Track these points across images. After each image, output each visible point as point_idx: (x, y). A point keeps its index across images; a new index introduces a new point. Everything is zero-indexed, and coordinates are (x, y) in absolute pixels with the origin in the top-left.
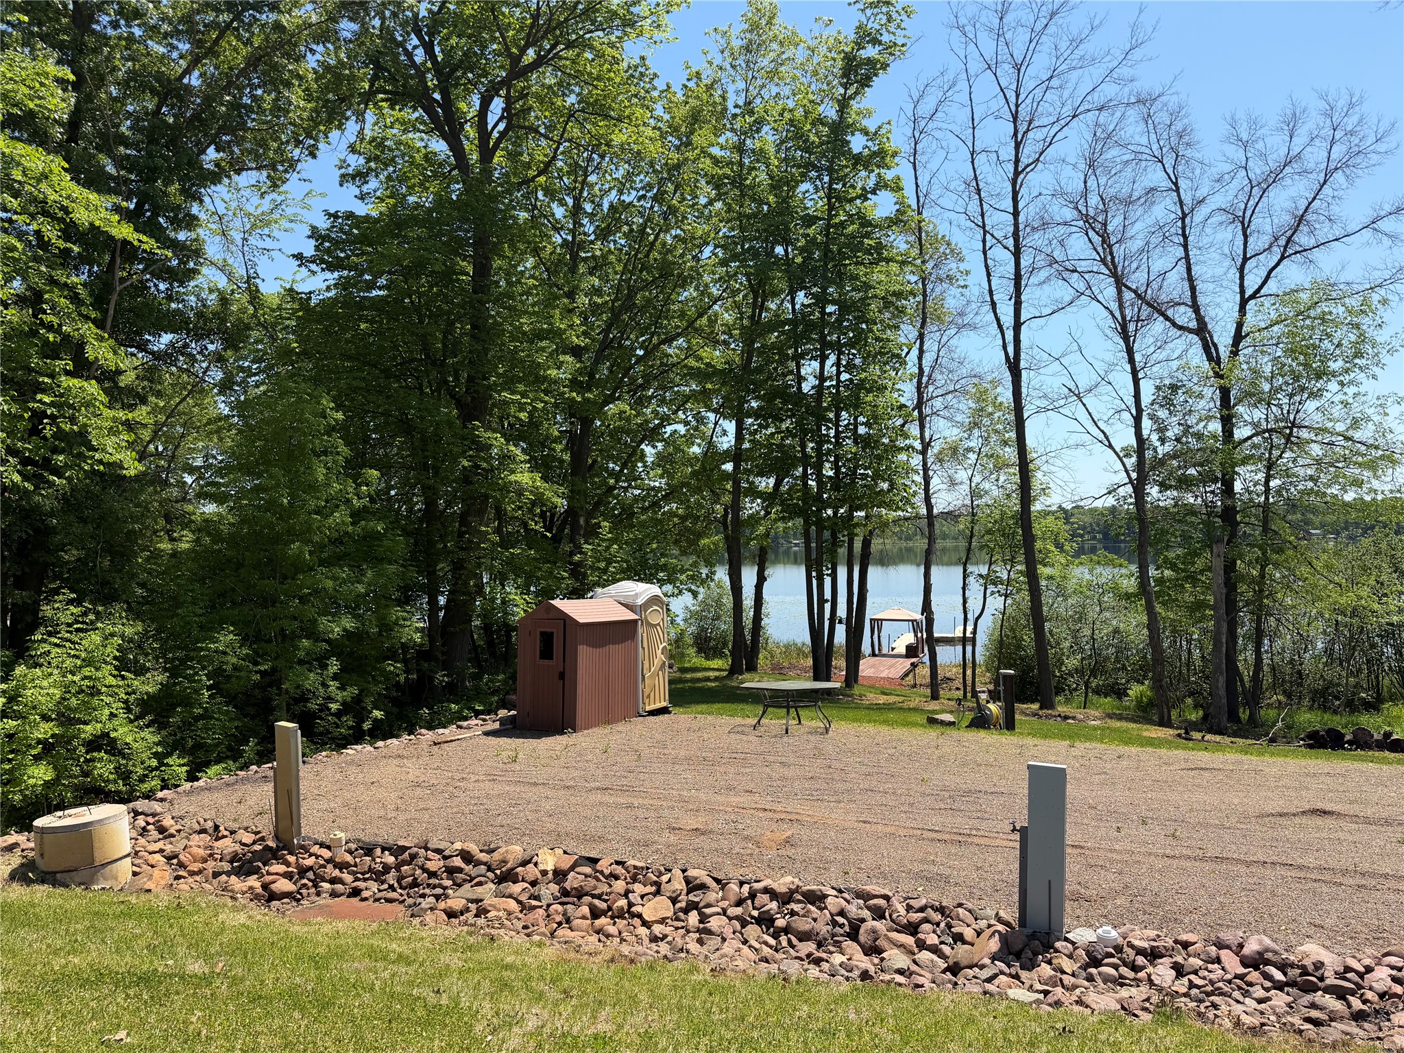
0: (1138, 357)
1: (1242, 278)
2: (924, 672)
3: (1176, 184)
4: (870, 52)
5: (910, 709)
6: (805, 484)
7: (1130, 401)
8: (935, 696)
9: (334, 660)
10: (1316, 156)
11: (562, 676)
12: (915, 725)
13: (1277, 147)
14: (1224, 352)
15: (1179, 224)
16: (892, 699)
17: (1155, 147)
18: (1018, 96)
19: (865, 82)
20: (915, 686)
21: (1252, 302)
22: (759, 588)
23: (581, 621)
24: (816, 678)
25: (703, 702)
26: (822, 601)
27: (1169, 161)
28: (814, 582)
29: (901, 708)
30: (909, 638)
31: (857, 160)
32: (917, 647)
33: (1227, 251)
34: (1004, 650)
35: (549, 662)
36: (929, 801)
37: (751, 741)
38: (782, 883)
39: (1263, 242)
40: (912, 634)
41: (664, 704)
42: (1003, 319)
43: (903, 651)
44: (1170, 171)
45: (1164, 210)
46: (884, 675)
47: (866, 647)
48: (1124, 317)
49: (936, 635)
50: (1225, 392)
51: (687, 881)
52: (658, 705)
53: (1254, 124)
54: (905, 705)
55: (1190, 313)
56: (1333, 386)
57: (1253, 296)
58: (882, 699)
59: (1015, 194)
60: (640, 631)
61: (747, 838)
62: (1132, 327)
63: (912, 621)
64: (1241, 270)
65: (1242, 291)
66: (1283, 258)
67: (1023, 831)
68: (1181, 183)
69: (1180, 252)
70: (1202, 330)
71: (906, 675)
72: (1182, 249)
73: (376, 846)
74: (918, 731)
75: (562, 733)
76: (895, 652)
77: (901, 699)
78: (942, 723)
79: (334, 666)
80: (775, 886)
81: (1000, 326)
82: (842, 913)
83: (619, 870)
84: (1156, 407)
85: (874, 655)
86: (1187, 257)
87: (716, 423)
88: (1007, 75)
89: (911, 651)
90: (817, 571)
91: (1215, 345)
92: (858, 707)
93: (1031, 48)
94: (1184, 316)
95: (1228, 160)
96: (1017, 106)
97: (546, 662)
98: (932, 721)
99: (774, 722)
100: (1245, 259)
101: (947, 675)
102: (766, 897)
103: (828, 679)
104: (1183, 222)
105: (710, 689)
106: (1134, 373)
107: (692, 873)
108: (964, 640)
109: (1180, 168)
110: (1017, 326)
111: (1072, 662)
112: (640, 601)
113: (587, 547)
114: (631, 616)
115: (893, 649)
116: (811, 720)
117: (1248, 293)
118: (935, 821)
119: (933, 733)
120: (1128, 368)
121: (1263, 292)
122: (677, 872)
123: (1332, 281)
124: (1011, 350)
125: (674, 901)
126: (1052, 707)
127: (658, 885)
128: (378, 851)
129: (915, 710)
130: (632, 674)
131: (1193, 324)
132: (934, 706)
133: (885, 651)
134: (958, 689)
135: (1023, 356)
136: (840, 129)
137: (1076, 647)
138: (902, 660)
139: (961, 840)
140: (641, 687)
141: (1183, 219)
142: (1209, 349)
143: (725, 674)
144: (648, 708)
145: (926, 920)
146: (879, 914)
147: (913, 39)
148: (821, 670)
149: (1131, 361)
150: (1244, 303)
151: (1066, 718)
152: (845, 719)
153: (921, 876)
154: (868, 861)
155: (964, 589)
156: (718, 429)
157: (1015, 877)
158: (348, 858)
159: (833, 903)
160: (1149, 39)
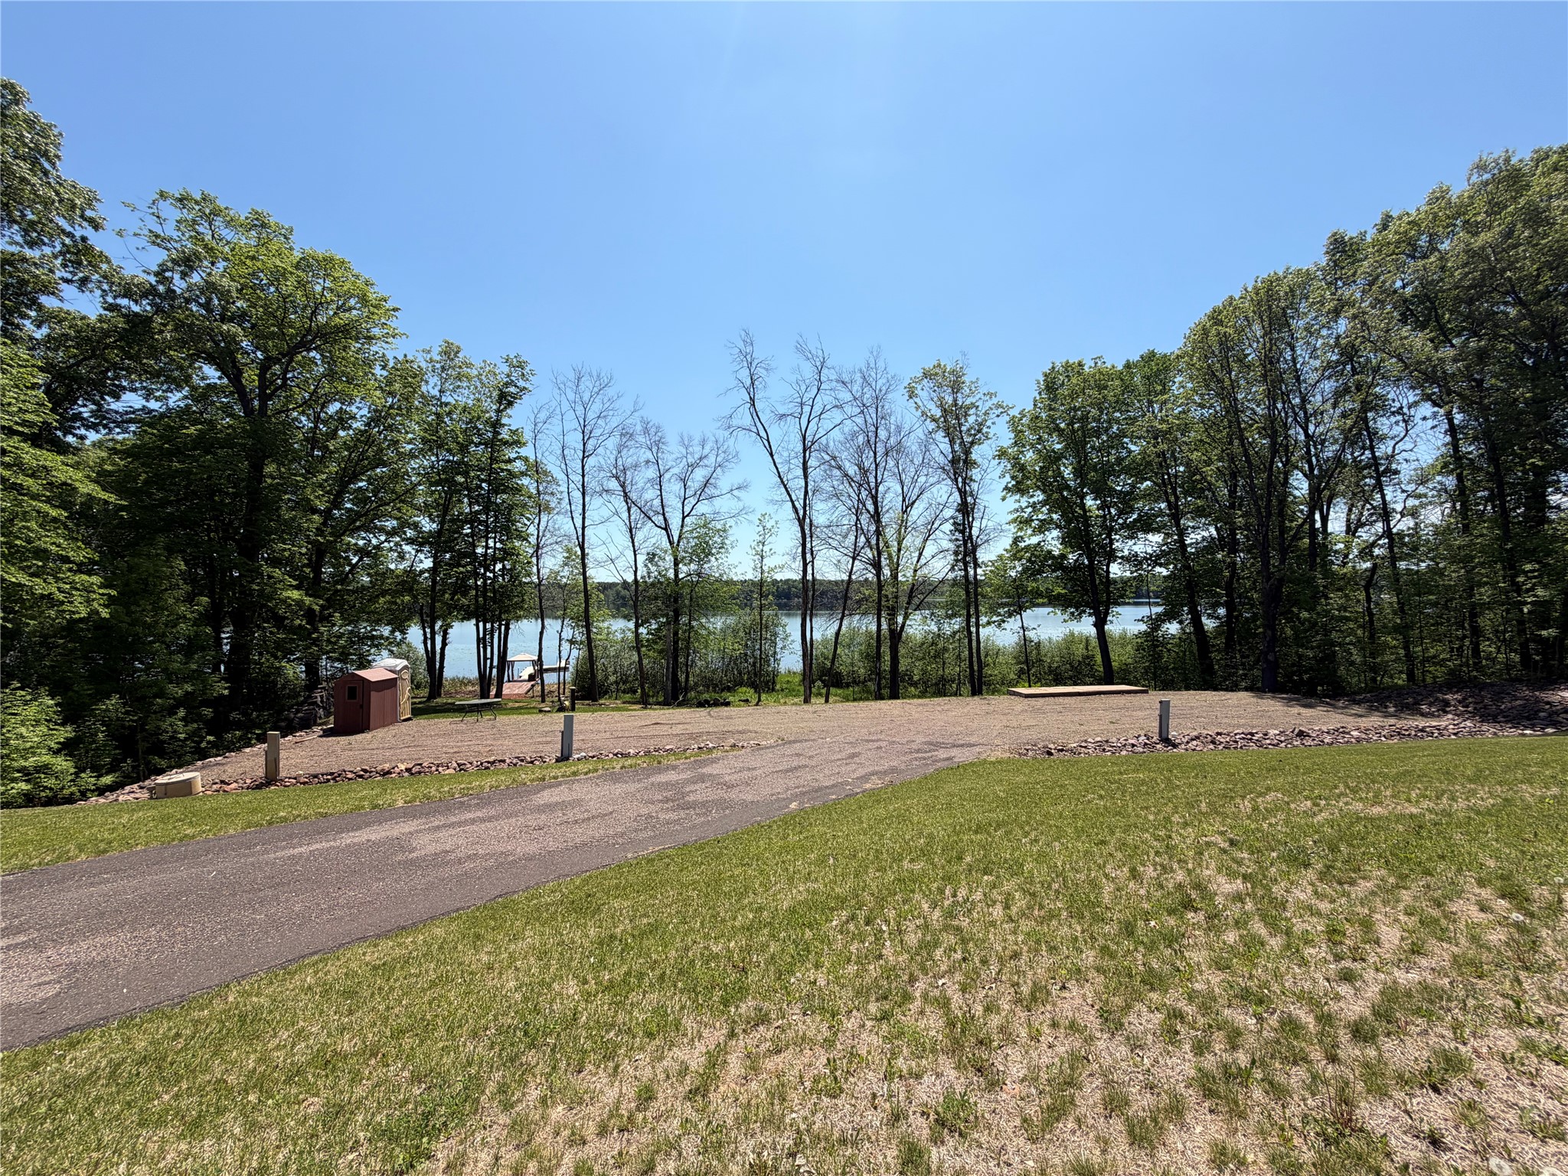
0: (636, 544)
1: (683, 507)
2: (538, 688)
3: (657, 461)
4: (512, 389)
5: (531, 708)
6: (477, 601)
7: (633, 563)
8: (543, 701)
9: (182, 709)
10: (711, 461)
11: (362, 707)
12: (534, 713)
13: (697, 451)
14: (676, 539)
15: (658, 479)
16: (521, 704)
17: (649, 442)
18: (585, 422)
19: (510, 404)
20: (533, 697)
21: (687, 518)
22: (443, 649)
23: (372, 680)
24: (482, 697)
25: (425, 714)
26: (485, 659)
27: (654, 450)
28: (482, 650)
29: (526, 708)
30: (530, 670)
31: (506, 443)
32: (535, 675)
33: (677, 494)
34: (579, 675)
35: (355, 701)
36: (538, 735)
37: (462, 726)
38: (491, 759)
39: (692, 493)
40: (532, 667)
41: (409, 716)
42: (577, 525)
43: (527, 678)
44: (655, 455)
45: (651, 473)
46: (516, 692)
47: (506, 679)
48: (631, 527)
49: (544, 667)
50: (675, 559)
51: (458, 764)
52: (407, 717)
53: (691, 439)
54: (528, 706)
55: (661, 518)
56: (713, 559)
57: (688, 515)
58: (517, 705)
59: (583, 466)
60: (398, 683)
61: (475, 752)
63: (532, 660)
64: (683, 503)
65: (683, 513)
66: (698, 501)
67: (563, 733)
68: (659, 461)
70: (666, 529)
71: (529, 691)
72: (659, 491)
73: (319, 774)
74: (534, 716)
75: (363, 732)
76: (522, 678)
77: (526, 704)
78: (545, 711)
79: (182, 713)
80: (489, 760)
81: (575, 528)
82: (511, 763)
83: (432, 765)
84: (647, 561)
85: (509, 681)
86: (661, 495)
87: (416, 556)
88: (580, 410)
89: (531, 678)
90: (483, 644)
91: (672, 536)
92: (505, 709)
93: (592, 399)
94: (659, 520)
95: (680, 452)
96: (584, 426)
97: (352, 701)
98: (541, 711)
99: (470, 719)
100: (685, 499)
101: (551, 690)
102: (486, 764)
103: (488, 698)
104: (660, 479)
105: (420, 708)
106: (635, 551)
107: (459, 762)
108: (560, 669)
109: (659, 455)
110: (584, 528)
111: (612, 678)
112: (398, 669)
113: (322, 629)
114: (394, 676)
115: (520, 677)
116: (487, 716)
117: (685, 514)
118: (539, 740)
119: (541, 715)
120: (632, 549)
121: (691, 514)
122: (454, 762)
123: (717, 511)
124: (581, 540)
125: (455, 769)
126: (597, 701)
127: (448, 766)
128: (320, 776)
129: (534, 708)
130: (395, 703)
131: (663, 526)
132: (542, 705)
133: (516, 678)
134: (556, 696)
135: (586, 542)
136: (496, 425)
137: (615, 672)
138: (526, 683)
139: (548, 742)
140: (398, 709)
141: (660, 477)
142: (669, 536)
143: (425, 700)
144: (402, 719)
145: (536, 760)
146: (522, 761)
147: (535, 386)
148: (484, 694)
149: (634, 546)
150: (684, 518)
152: (501, 714)
153: (534, 752)
154: (519, 752)
156: (417, 559)
157: (560, 748)
158: (306, 780)
159: (508, 761)
160: (641, 409)
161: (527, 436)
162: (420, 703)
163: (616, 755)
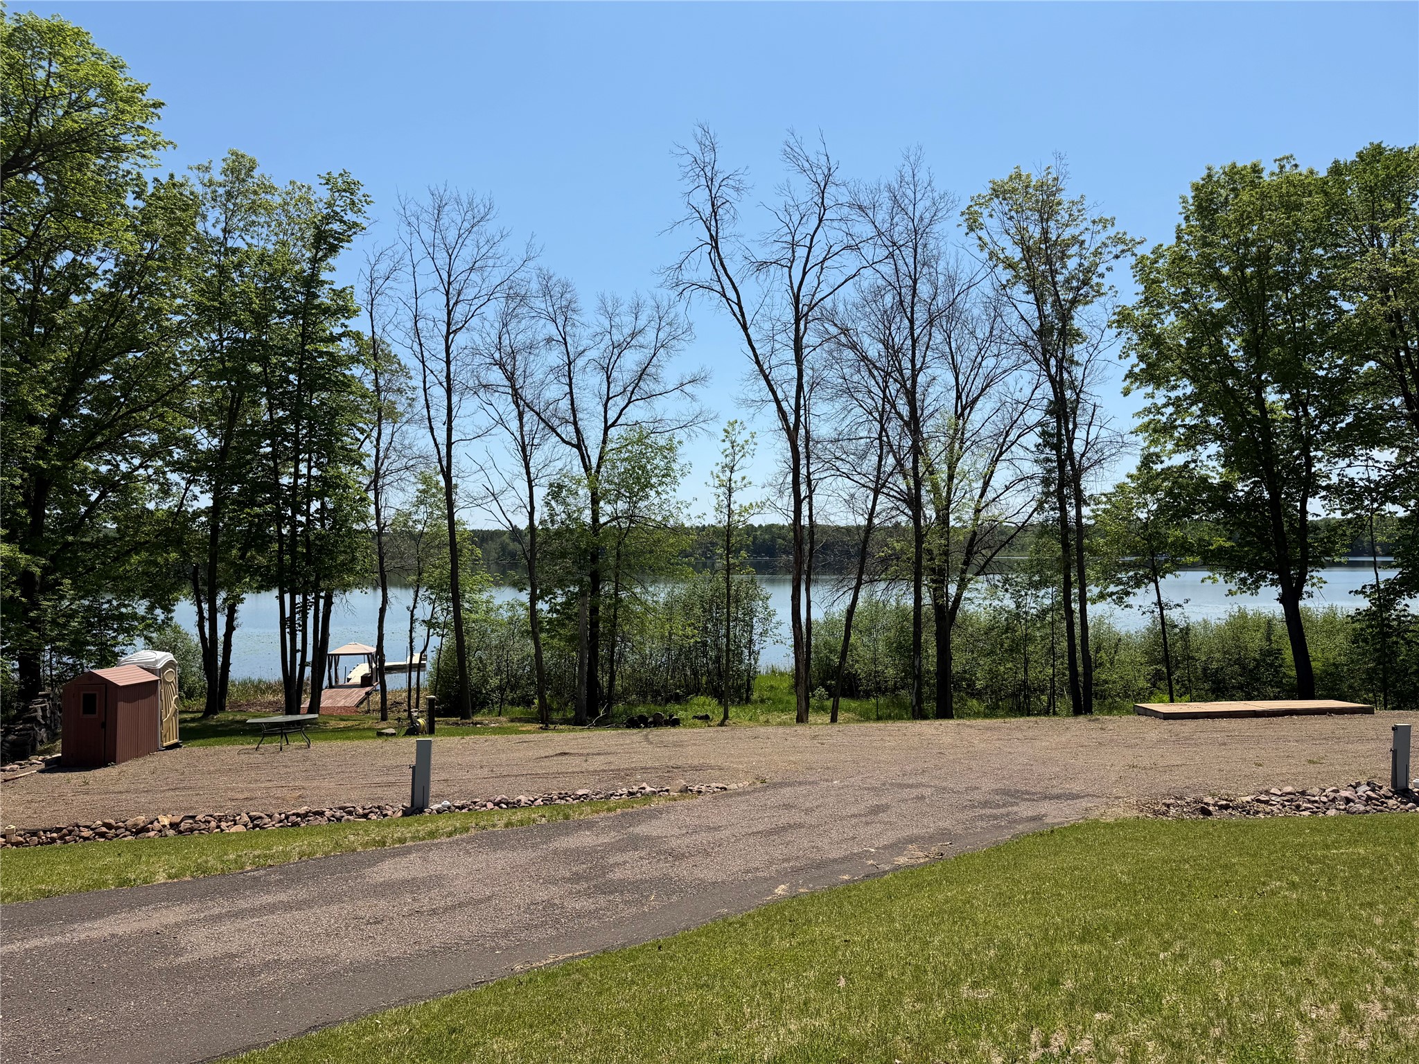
0: (532, 470)
1: (606, 412)
2: (377, 698)
3: (565, 339)
4: (336, 226)
5: (364, 729)
6: (281, 560)
7: (527, 500)
8: (384, 718)
10: (649, 337)
11: (104, 725)
12: (369, 737)
13: (627, 323)
14: (594, 462)
15: (567, 368)
16: (350, 723)
17: (550, 309)
18: (449, 276)
19: (333, 249)
20: (368, 711)
21: (612, 429)
22: (228, 636)
23: (121, 684)
24: (288, 712)
25: (200, 738)
26: (294, 651)
27: (560, 321)
28: (288, 637)
29: (358, 729)
30: (364, 669)
31: (326, 311)
32: (371, 677)
33: (596, 392)
34: (441, 677)
35: (93, 716)
36: (375, 773)
37: (257, 758)
38: (303, 810)
39: (619, 390)
40: (367, 665)
41: (176, 741)
42: (438, 440)
43: (358, 680)
44: (561, 329)
45: (555, 357)
46: (341, 704)
47: (326, 682)
48: (524, 443)
49: (386, 664)
50: (594, 494)
51: (250, 817)
52: (172, 742)
53: (617, 303)
54: (361, 727)
56: (652, 493)
57: (613, 425)
58: (342, 724)
59: (448, 348)
60: (159, 688)
61: (278, 798)
62: (529, 448)
63: (368, 654)
64: (606, 406)
65: (606, 421)
66: (629, 402)
67: (414, 768)
68: (568, 339)
69: (567, 389)
70: (580, 445)
71: (361, 702)
72: (567, 387)
73: (39, 830)
74: (370, 741)
75: (106, 766)
76: (351, 682)
77: (357, 723)
78: (387, 735)
80: (299, 811)
81: (436, 445)
82: (333, 816)
83: (210, 818)
84: (550, 497)
85: (331, 687)
86: (571, 393)
87: (187, 489)
88: (442, 258)
89: (366, 681)
90: (290, 627)
91: (589, 457)
92: (324, 731)
93: (460, 241)
95: (601, 325)
96: (449, 283)
97: (89, 716)
98: (380, 734)
99: (270, 745)
100: (608, 399)
101: (397, 700)
102: (294, 817)
103: (298, 713)
104: (569, 368)
105: (192, 728)
106: (530, 481)
107: (252, 814)
108: (411, 667)
109: (568, 328)
110: (449, 445)
111: (494, 682)
112: (159, 666)
113: (45, 604)
114: (154, 677)
115: (349, 680)
116: (296, 742)
117: (609, 423)
118: (377, 780)
119: (380, 741)
120: (525, 477)
121: (619, 422)
122: (244, 814)
123: (659, 418)
124: (445, 463)
125: (246, 826)
126: (469, 718)
127: (235, 821)
128: (42, 833)
129: (369, 729)
130: (154, 720)
131: (575, 441)
132: (382, 725)
133: (341, 682)
134: (405, 711)
135: (453, 467)
136: (311, 282)
137: (498, 672)
138: (357, 690)
139: (390, 785)
140: (160, 729)
141: (569, 364)
142: (584, 458)
143: (200, 715)
144: (165, 744)
145: (372, 812)
146: (350, 813)
147: (371, 221)
148: (292, 706)
149: (528, 473)
150: (606, 429)
151: (476, 724)
152: (318, 739)
153: (369, 799)
154: (344, 797)
155: (411, 631)
156: (189, 494)
157: (410, 793)
158: (20, 839)
159: (328, 813)
160: (538, 256)
161: (360, 298)
162: (193, 720)
163: (498, 804)
